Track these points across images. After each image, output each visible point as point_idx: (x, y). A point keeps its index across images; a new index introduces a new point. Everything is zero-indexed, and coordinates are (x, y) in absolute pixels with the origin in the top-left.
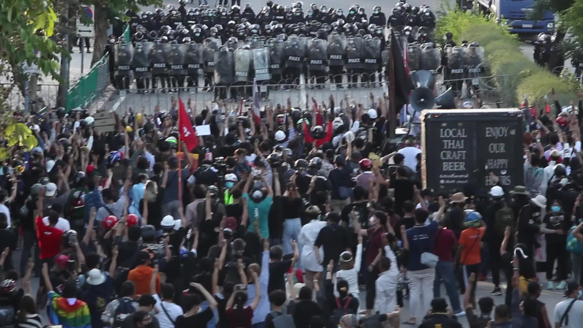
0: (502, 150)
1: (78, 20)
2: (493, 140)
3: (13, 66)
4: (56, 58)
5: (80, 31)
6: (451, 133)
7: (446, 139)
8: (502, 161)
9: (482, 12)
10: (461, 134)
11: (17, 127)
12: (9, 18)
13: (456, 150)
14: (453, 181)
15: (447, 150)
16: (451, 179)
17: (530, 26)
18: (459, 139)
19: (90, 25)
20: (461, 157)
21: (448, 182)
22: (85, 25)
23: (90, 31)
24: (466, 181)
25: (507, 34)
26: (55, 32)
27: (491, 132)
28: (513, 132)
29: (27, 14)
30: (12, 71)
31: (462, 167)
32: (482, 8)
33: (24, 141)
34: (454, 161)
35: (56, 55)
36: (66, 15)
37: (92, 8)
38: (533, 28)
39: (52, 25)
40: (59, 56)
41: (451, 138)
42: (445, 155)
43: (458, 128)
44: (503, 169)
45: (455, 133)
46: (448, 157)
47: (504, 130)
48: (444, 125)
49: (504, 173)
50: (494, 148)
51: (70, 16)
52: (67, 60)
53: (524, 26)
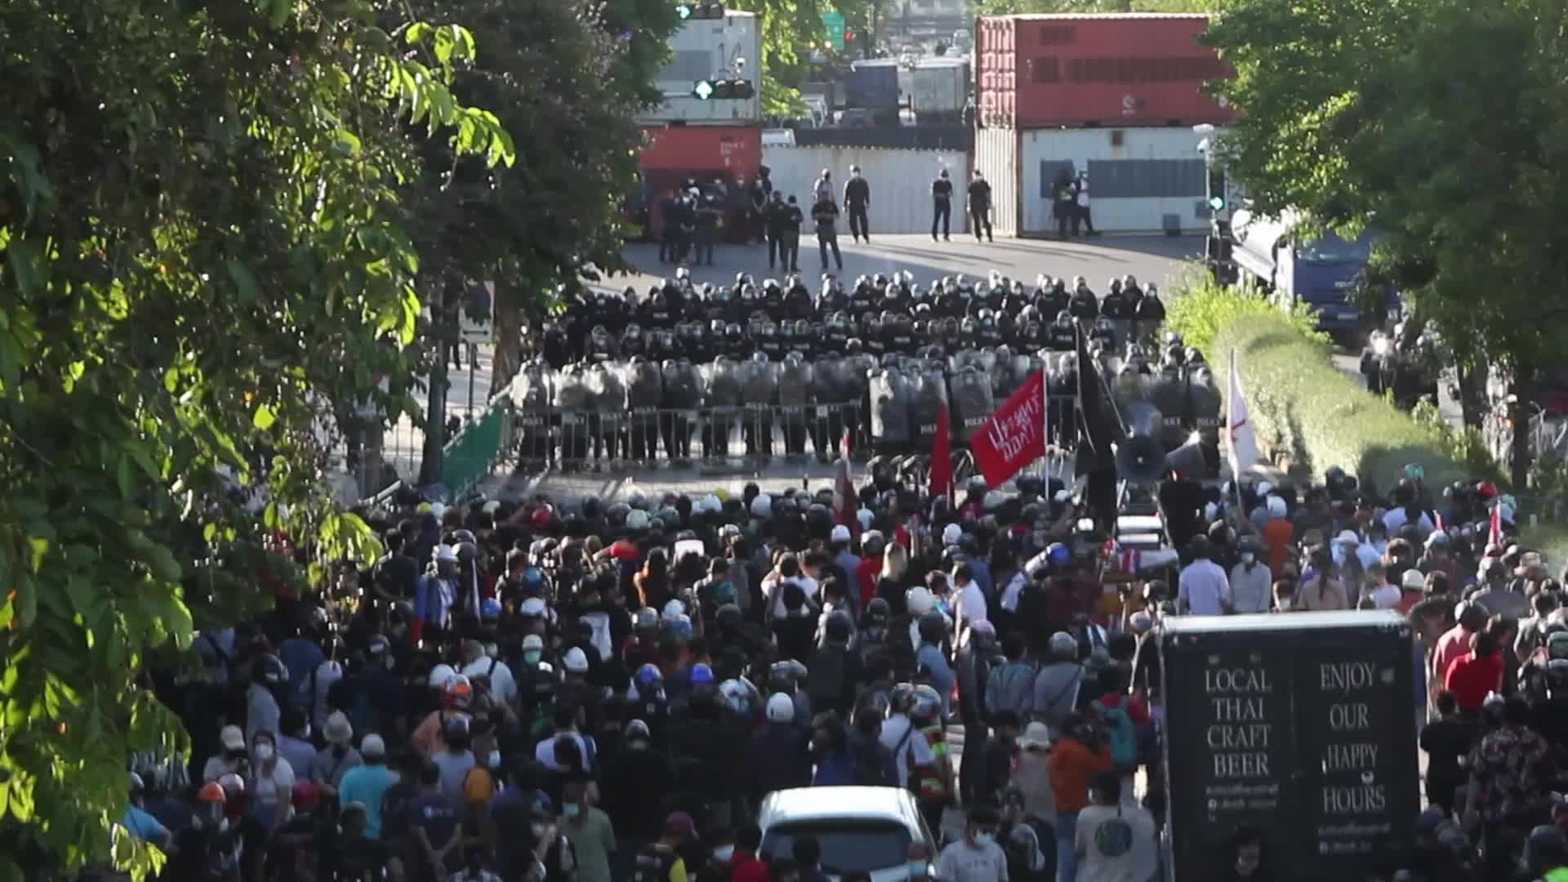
0: (1363, 720)
1: (462, 312)
2: (1338, 695)
3: (334, 405)
4: (421, 385)
5: (468, 332)
6: (1231, 681)
7: (1218, 694)
8: (1364, 750)
10: (1258, 682)
11: (342, 521)
13: (1246, 725)
14: (1241, 803)
15: (1224, 721)
16: (1232, 798)
17: (1353, 316)
18: (1254, 695)
19: (485, 321)
20: (1259, 741)
21: (1226, 804)
22: (475, 321)
23: (486, 333)
24: (1274, 803)
26: (417, 335)
27: (1331, 676)
28: (1388, 676)
29: (364, 300)
30: (335, 414)
31: (1262, 767)
33: (357, 551)
34: (1242, 749)
35: (420, 379)
36: (442, 304)
37: (490, 287)
38: (1360, 319)
39: (410, 321)
40: (426, 380)
41: (1232, 695)
42: (1217, 738)
43: (1248, 667)
44: (1368, 768)
45: (1241, 681)
46: (1226, 740)
47: (1366, 671)
48: (1214, 660)
49: (1368, 779)
50: (1341, 717)
51: (446, 303)
52: (441, 388)
53: (1341, 316)
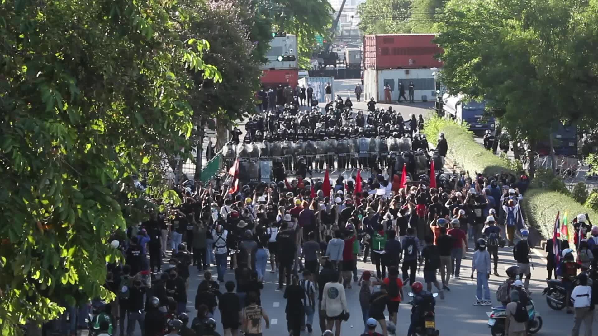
1: (206, 127)
3: (167, 156)
4: (194, 150)
5: (208, 134)
9: (451, 118)
11: (170, 192)
12: (165, 127)
17: (480, 126)
19: (214, 130)
22: (210, 130)
23: (214, 134)
25: (467, 131)
30: (168, 159)
32: (452, 115)
35: (194, 148)
36: (200, 125)
37: (215, 120)
38: (482, 127)
39: (190, 130)
40: (196, 149)
51: (202, 125)
52: (200, 151)
53: (477, 126)
